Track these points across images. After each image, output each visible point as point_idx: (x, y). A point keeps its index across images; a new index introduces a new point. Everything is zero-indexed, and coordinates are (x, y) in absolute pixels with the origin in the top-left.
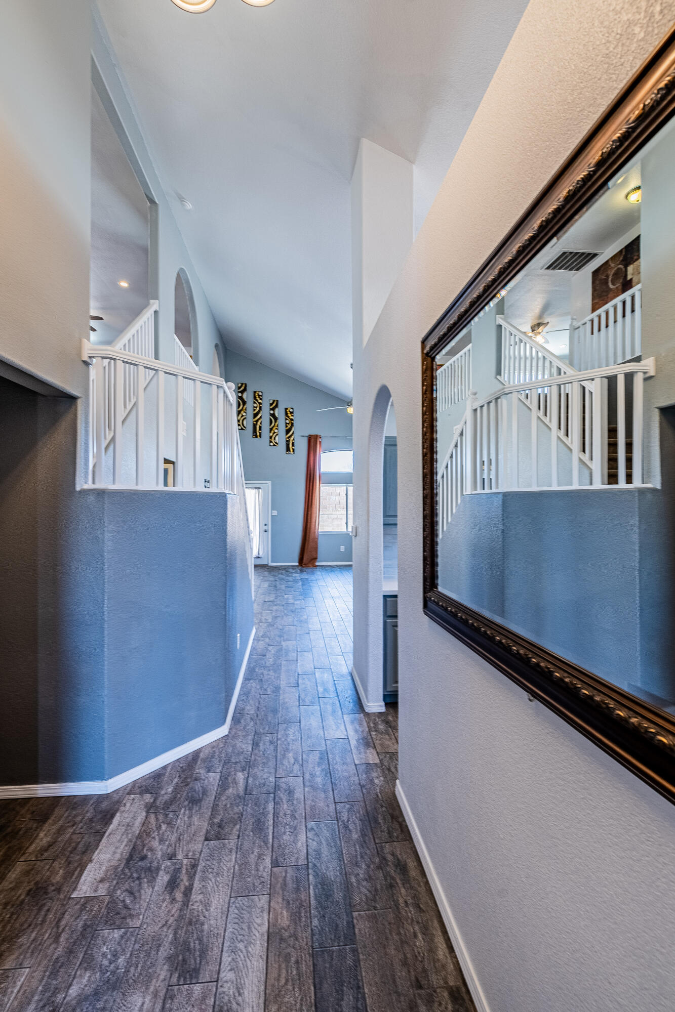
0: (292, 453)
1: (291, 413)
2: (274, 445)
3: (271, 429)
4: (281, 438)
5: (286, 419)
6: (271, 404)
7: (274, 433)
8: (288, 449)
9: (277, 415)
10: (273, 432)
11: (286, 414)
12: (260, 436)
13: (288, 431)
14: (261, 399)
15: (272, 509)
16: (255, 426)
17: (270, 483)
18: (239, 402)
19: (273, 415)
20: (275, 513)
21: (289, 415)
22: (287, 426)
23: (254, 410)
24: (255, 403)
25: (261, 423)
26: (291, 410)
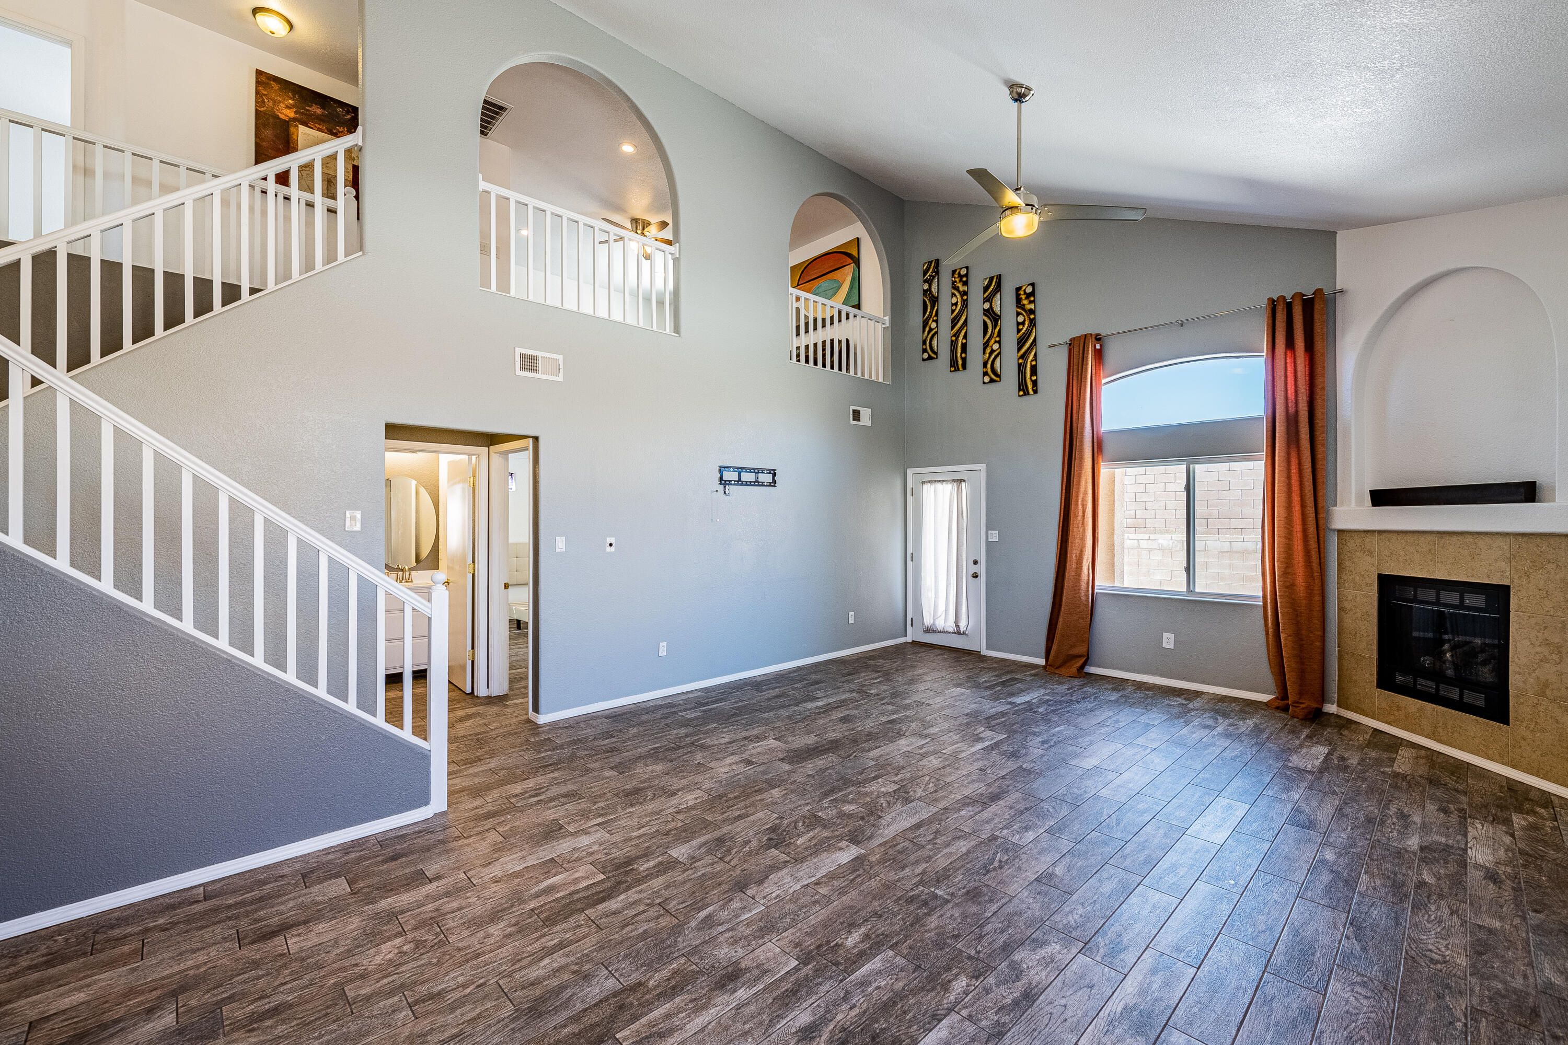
0: (1031, 392)
1: (1028, 296)
2: (992, 381)
3: (986, 345)
4: (1008, 364)
5: (1018, 314)
6: (986, 289)
7: (992, 351)
8: (1023, 388)
9: (997, 309)
10: (988, 350)
11: (1019, 300)
12: (964, 367)
13: (1021, 342)
14: (965, 283)
15: (988, 529)
16: (953, 344)
17: (983, 467)
18: (924, 302)
19: (989, 312)
20: (994, 536)
21: (1025, 302)
22: (1019, 331)
23: (953, 311)
24: (953, 295)
25: (965, 337)
26: (1029, 290)
